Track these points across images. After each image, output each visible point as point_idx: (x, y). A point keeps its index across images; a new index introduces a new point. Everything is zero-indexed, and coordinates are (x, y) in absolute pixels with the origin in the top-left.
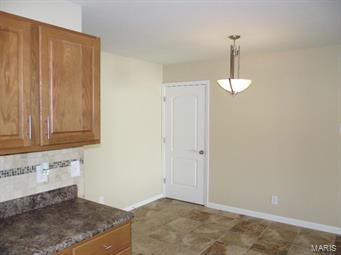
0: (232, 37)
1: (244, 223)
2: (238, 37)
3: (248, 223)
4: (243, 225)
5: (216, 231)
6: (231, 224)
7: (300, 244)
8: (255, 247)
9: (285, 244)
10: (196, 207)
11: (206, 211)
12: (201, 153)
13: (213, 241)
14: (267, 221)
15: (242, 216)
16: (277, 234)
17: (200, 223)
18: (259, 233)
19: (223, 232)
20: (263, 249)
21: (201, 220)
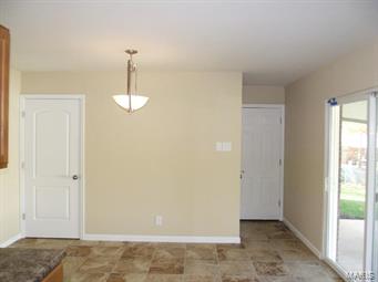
0: (128, 52)
1: (130, 250)
2: (135, 52)
3: (135, 249)
4: (131, 252)
5: (106, 264)
6: (119, 253)
7: (191, 258)
8: (152, 270)
9: (178, 261)
10: (70, 243)
11: (83, 244)
12: (75, 178)
13: (107, 275)
14: (153, 243)
15: (126, 243)
16: (167, 254)
17: (83, 259)
18: (149, 257)
19: (113, 264)
20: (160, 270)
21: (83, 256)
